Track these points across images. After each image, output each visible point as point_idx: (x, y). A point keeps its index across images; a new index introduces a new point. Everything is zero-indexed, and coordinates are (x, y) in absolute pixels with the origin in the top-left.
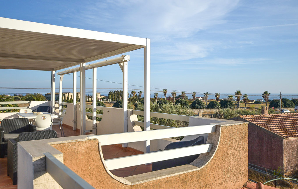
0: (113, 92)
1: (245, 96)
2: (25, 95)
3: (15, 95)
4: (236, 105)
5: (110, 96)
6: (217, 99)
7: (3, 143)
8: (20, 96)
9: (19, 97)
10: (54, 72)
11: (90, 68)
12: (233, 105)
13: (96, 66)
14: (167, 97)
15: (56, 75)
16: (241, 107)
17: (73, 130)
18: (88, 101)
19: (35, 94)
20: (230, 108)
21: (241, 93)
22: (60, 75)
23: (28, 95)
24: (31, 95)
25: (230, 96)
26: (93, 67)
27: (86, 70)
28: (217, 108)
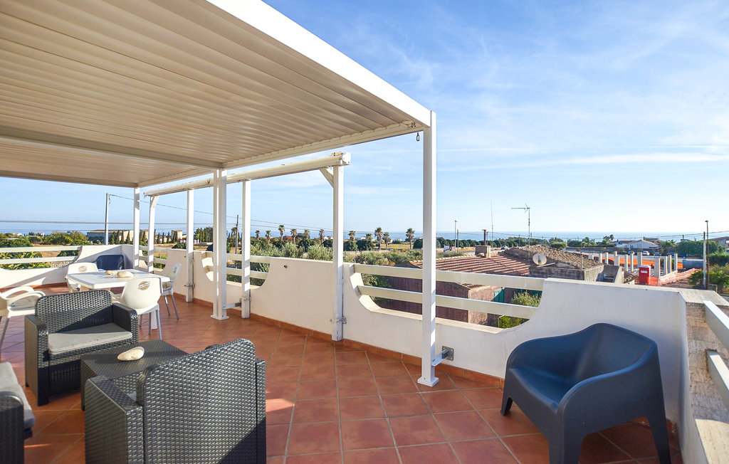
0: (203, 229)
1: (386, 234)
2: (49, 233)
3: (30, 234)
4: (377, 245)
5: (198, 235)
6: (352, 238)
7: (46, 364)
8: (39, 235)
9: (38, 237)
10: (138, 190)
11: (239, 181)
12: (373, 246)
13: (250, 177)
14: (284, 235)
15: (141, 197)
16: (382, 249)
17: (187, 301)
18: (163, 243)
19: (68, 232)
20: (370, 250)
21: (382, 231)
22: (151, 196)
23: (55, 233)
24: (61, 234)
25: (368, 235)
26: (243, 180)
27: (227, 185)
28: (354, 250)
